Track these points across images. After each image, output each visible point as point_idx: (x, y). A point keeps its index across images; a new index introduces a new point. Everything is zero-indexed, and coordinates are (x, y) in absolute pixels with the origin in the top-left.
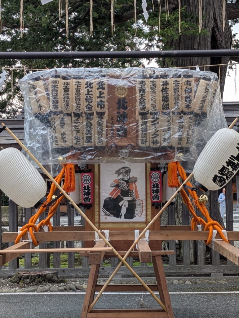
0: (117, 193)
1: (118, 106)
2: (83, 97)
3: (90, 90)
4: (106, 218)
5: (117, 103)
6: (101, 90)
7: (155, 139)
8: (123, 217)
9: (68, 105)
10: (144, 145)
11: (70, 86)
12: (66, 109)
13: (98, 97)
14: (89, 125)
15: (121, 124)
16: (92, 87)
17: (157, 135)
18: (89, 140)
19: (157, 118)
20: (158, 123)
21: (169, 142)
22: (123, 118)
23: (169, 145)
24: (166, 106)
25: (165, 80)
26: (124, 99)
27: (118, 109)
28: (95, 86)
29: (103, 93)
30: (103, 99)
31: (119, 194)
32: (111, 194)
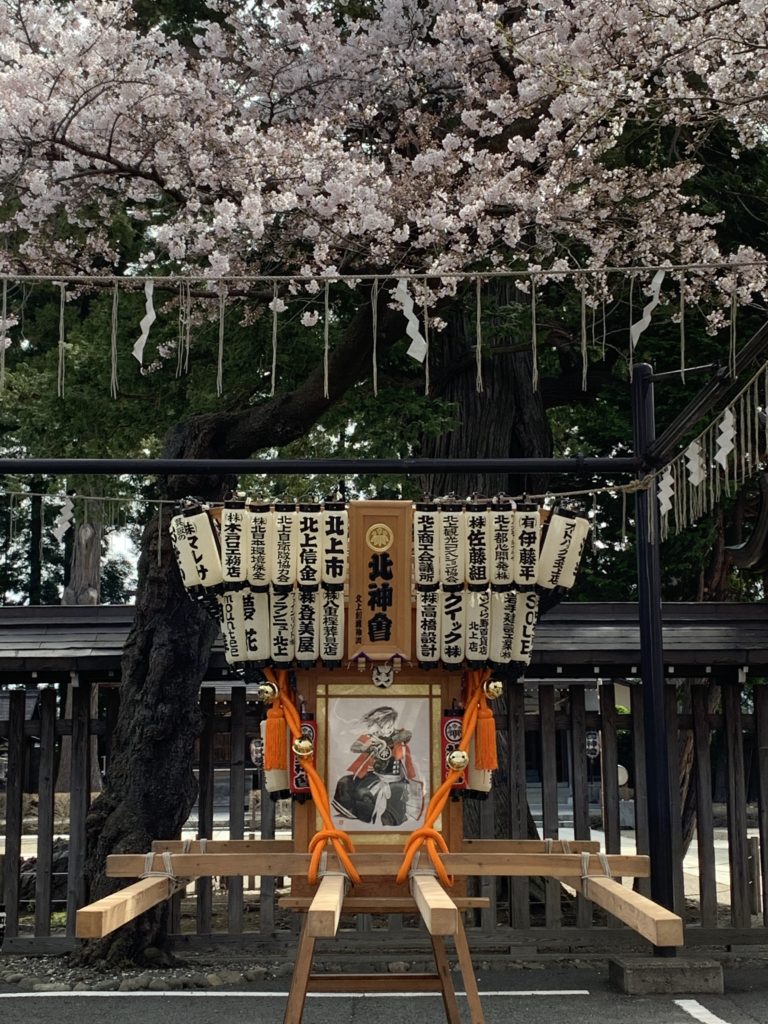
0: (365, 767)
1: (371, 570)
2: (295, 551)
3: (312, 535)
6: (335, 535)
7: (452, 645)
8: (378, 820)
9: (261, 568)
10: (429, 659)
11: (267, 527)
12: (258, 576)
13: (328, 552)
14: (307, 613)
15: (378, 610)
16: (316, 530)
17: (458, 636)
18: (307, 646)
19: (459, 599)
20: (460, 609)
21: (483, 651)
22: (382, 597)
23: (484, 658)
24: (478, 572)
25: (477, 515)
26: (385, 555)
27: (372, 577)
28: (323, 527)
29: (340, 543)
30: (339, 556)
31: (370, 768)
32: (353, 768)
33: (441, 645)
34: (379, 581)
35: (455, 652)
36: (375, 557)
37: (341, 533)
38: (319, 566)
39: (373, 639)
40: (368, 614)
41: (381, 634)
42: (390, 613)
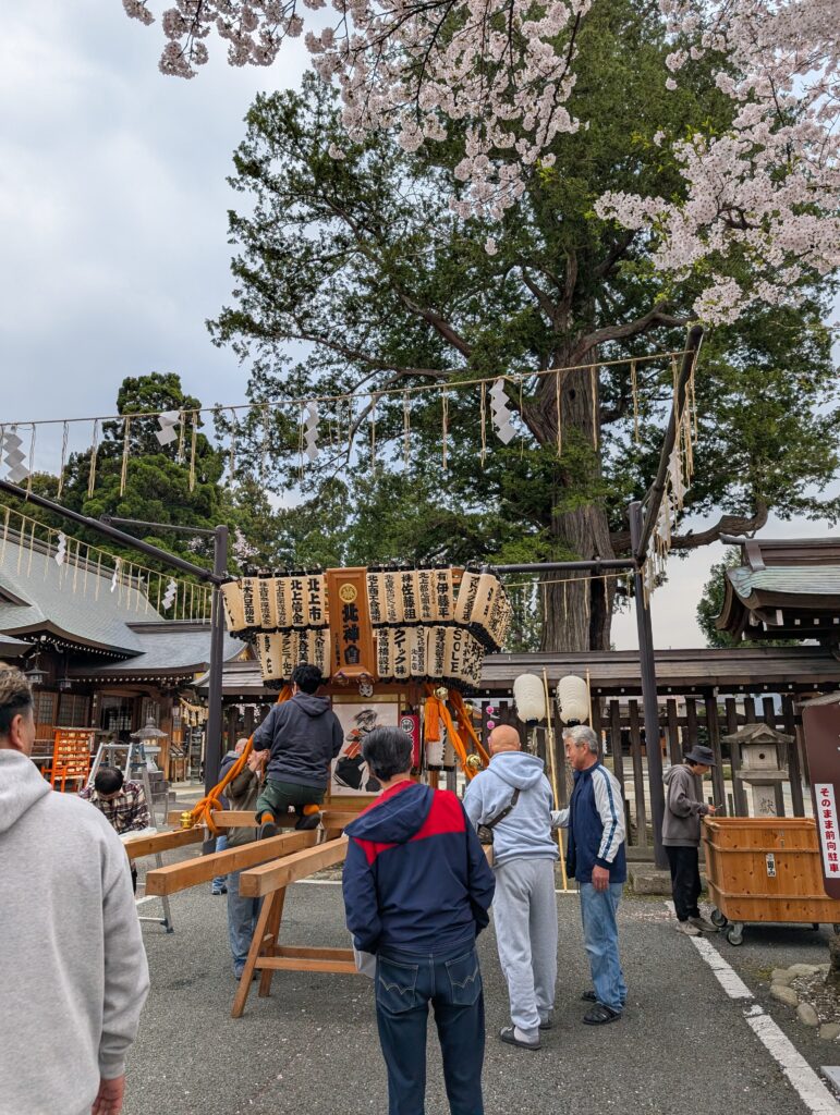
0: (356, 751)
1: (344, 616)
2: (288, 603)
3: (298, 592)
4: (339, 790)
5: (343, 612)
6: (313, 592)
7: (399, 665)
8: (364, 787)
9: (268, 616)
10: (384, 675)
11: (268, 588)
12: (266, 622)
13: (310, 603)
14: (304, 646)
15: (350, 642)
16: (301, 589)
17: (404, 659)
19: (403, 633)
20: (404, 640)
21: (421, 669)
22: (352, 634)
23: (423, 673)
24: (412, 614)
25: (405, 573)
26: (352, 605)
27: (345, 620)
28: (305, 586)
29: (317, 597)
30: (317, 606)
31: (358, 752)
33: (392, 666)
34: (350, 623)
35: (402, 670)
36: (346, 606)
37: (318, 590)
38: (305, 613)
39: (348, 663)
40: (344, 646)
41: (353, 659)
42: (358, 644)
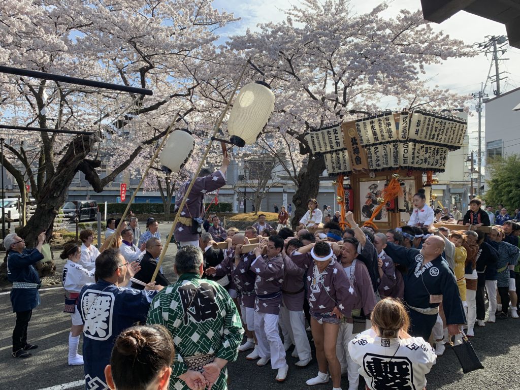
2: (327, 141)
5: (351, 141)
6: (335, 134)
9: (321, 147)
10: (371, 168)
11: (319, 135)
12: (321, 150)
13: (335, 140)
14: (338, 158)
15: (356, 155)
16: (330, 134)
17: (379, 160)
18: (339, 168)
19: (377, 148)
20: (378, 151)
21: (387, 164)
22: (356, 151)
23: (389, 166)
24: (376, 139)
25: (371, 120)
26: (354, 138)
27: (353, 145)
28: (332, 132)
29: (337, 137)
30: (338, 141)
31: (371, 203)
32: (366, 203)
33: (374, 163)
34: (355, 146)
35: (378, 165)
36: (352, 139)
37: (337, 133)
38: (334, 144)
39: (357, 164)
40: (354, 157)
41: (359, 162)
42: (360, 155)
